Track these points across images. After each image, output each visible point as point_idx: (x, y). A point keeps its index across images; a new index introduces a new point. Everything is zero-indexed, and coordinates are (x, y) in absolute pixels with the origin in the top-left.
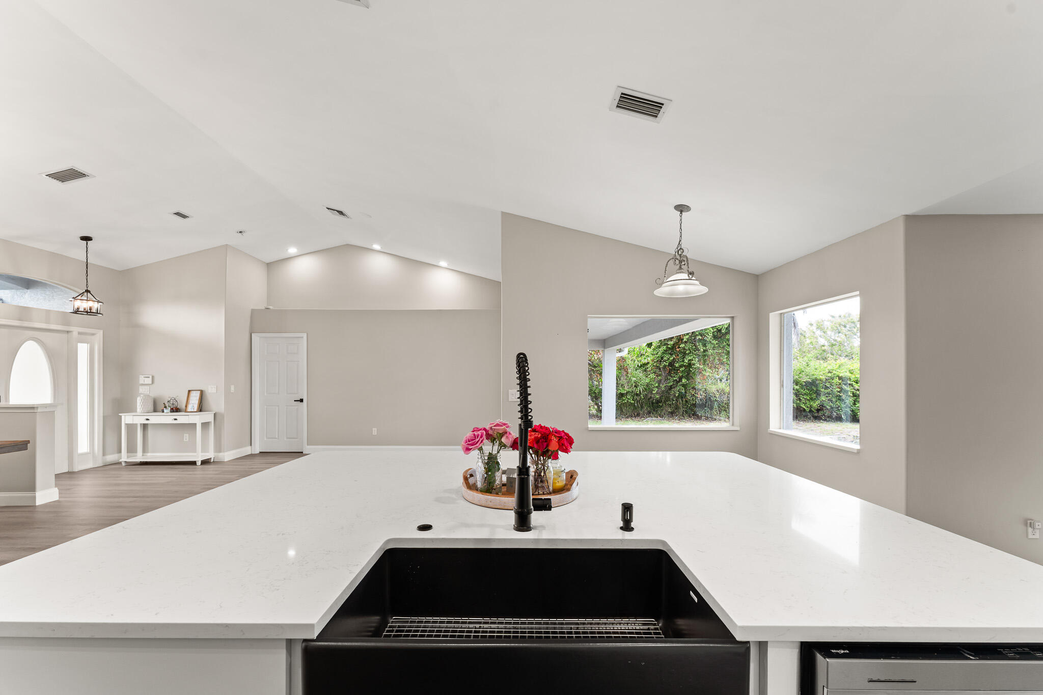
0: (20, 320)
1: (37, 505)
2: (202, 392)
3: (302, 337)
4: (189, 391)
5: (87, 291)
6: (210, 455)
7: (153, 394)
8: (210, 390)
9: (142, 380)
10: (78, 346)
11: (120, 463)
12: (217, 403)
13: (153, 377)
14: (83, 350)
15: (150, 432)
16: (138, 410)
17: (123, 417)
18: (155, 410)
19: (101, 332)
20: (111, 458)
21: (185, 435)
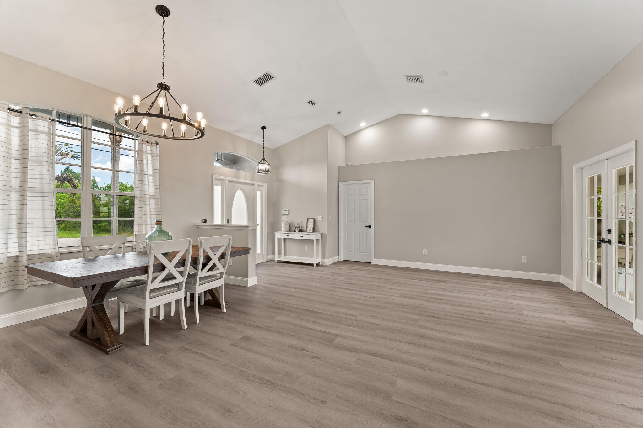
0: (236, 178)
1: (249, 286)
2: (314, 220)
3: (371, 183)
4: (308, 219)
5: (264, 159)
6: (319, 260)
7: (289, 221)
8: (319, 219)
9: (284, 212)
10: (257, 193)
11: (275, 260)
12: (323, 227)
13: (289, 210)
14: (259, 194)
15: (288, 243)
16: (283, 230)
17: (276, 234)
18: (290, 231)
19: (266, 184)
20: (270, 257)
21: (305, 246)
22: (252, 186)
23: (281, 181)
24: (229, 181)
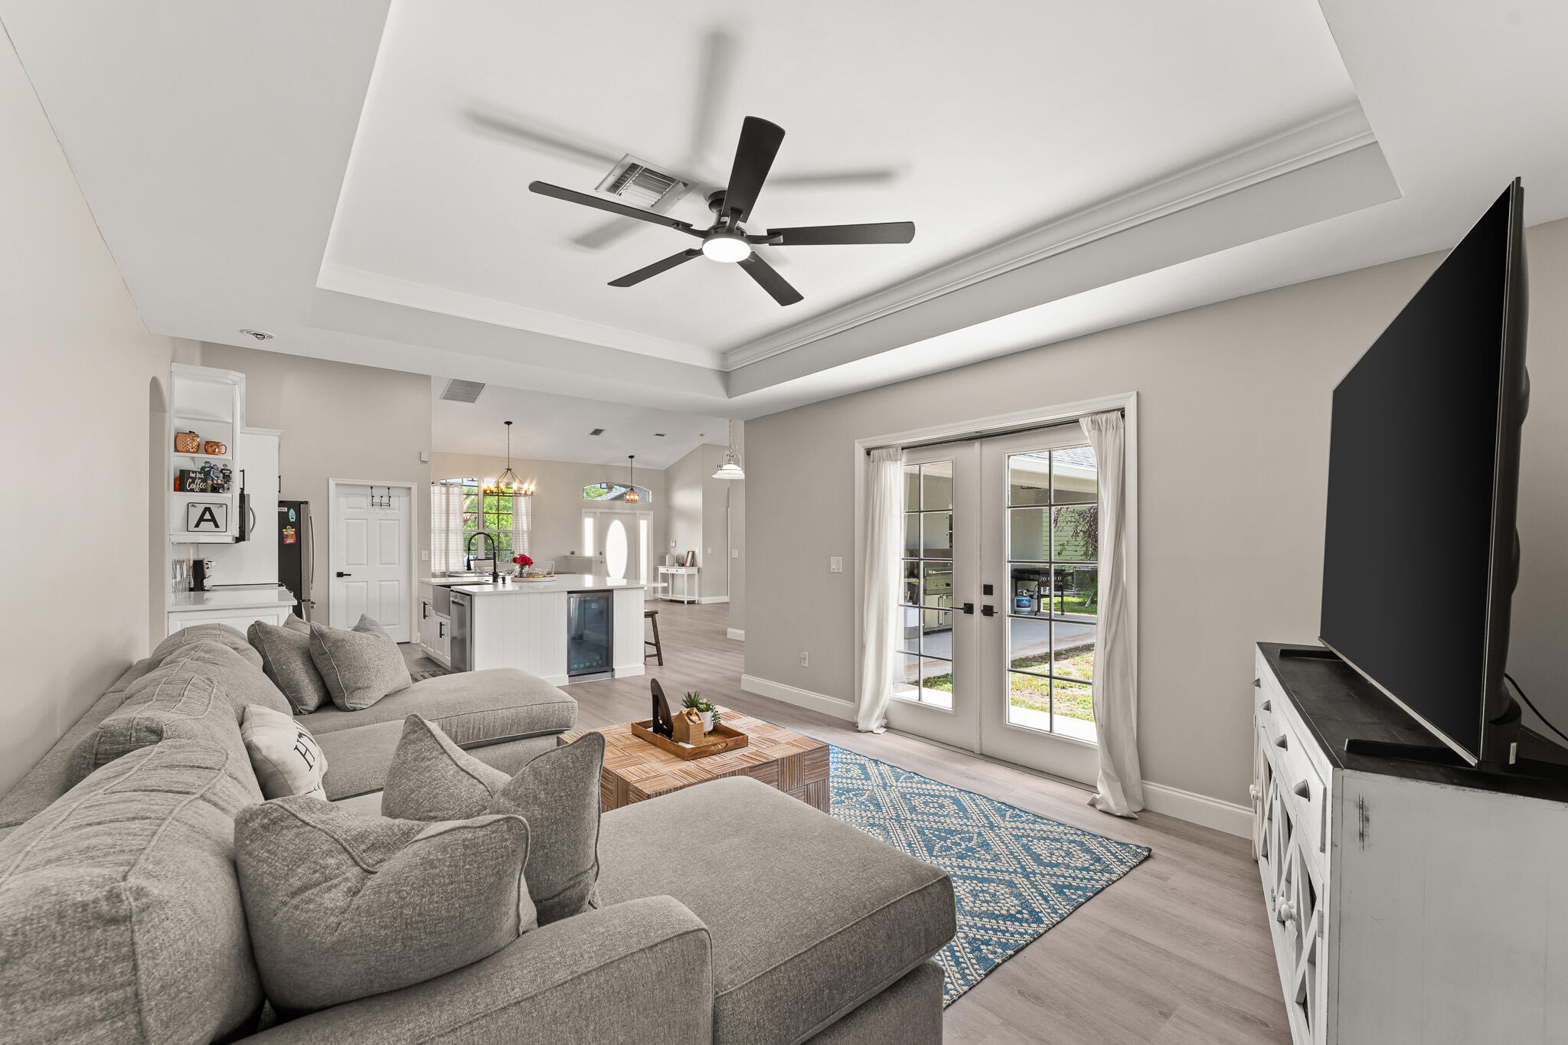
0: (610, 508)
2: (693, 553)
8: (697, 552)
10: (641, 521)
19: (653, 512)
22: (633, 516)
24: (601, 513)
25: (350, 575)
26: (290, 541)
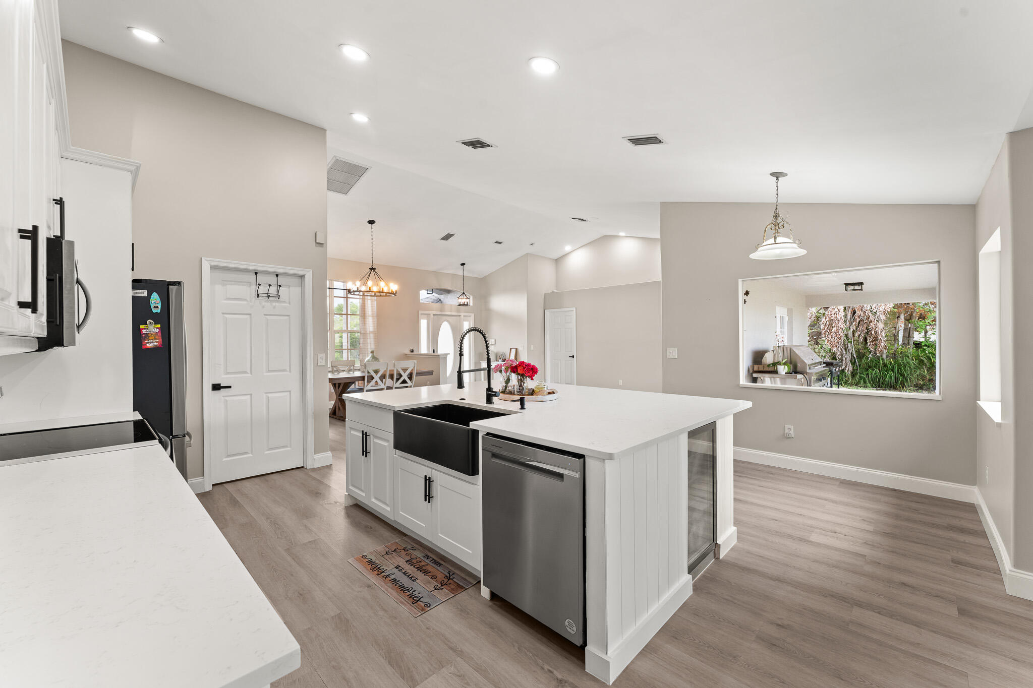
0: (441, 311)
2: (517, 349)
3: (573, 311)
4: (511, 348)
5: (463, 293)
7: (496, 350)
8: (520, 349)
9: (491, 342)
10: (464, 323)
13: (495, 340)
19: (473, 316)
22: (458, 318)
23: (488, 310)
24: (434, 315)
25: (230, 387)
26: (152, 344)
